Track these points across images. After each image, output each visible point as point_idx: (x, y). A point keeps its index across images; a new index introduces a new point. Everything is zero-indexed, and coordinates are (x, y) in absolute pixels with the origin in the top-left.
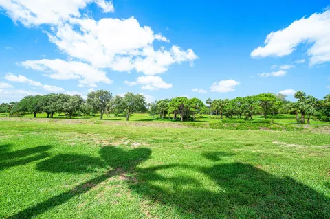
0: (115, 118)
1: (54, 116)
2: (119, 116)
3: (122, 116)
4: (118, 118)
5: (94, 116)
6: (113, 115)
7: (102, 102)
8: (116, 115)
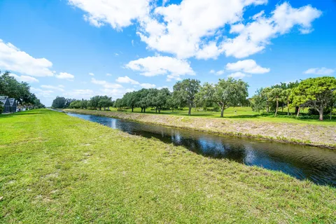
0: (204, 113)
1: (146, 110)
2: (208, 110)
3: (212, 110)
4: (208, 113)
5: (182, 110)
6: (202, 109)
7: (189, 93)
8: (205, 109)
